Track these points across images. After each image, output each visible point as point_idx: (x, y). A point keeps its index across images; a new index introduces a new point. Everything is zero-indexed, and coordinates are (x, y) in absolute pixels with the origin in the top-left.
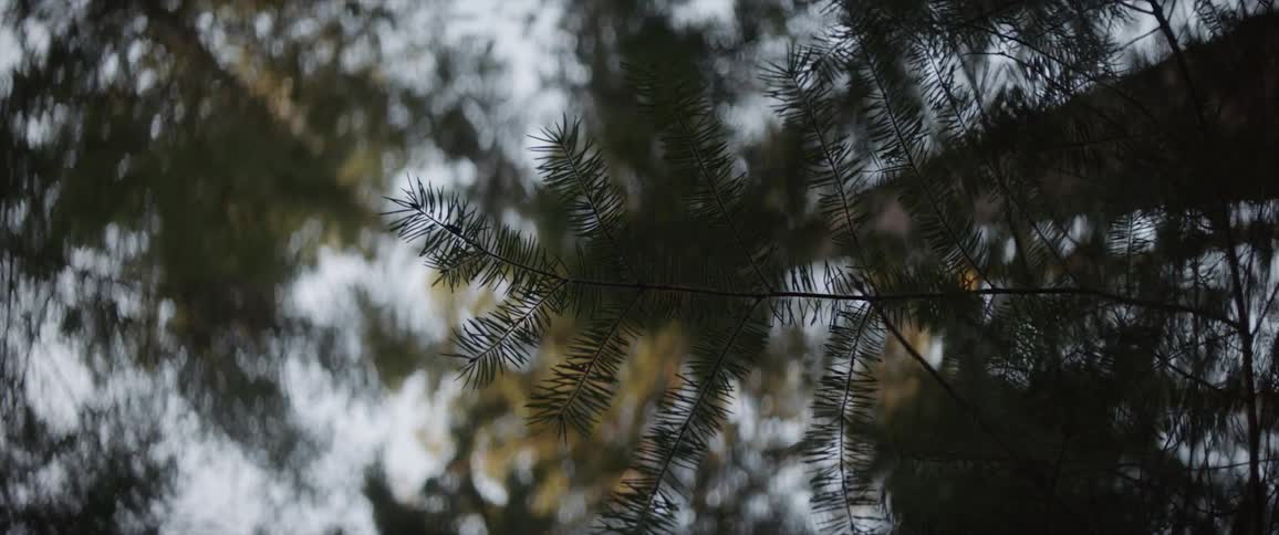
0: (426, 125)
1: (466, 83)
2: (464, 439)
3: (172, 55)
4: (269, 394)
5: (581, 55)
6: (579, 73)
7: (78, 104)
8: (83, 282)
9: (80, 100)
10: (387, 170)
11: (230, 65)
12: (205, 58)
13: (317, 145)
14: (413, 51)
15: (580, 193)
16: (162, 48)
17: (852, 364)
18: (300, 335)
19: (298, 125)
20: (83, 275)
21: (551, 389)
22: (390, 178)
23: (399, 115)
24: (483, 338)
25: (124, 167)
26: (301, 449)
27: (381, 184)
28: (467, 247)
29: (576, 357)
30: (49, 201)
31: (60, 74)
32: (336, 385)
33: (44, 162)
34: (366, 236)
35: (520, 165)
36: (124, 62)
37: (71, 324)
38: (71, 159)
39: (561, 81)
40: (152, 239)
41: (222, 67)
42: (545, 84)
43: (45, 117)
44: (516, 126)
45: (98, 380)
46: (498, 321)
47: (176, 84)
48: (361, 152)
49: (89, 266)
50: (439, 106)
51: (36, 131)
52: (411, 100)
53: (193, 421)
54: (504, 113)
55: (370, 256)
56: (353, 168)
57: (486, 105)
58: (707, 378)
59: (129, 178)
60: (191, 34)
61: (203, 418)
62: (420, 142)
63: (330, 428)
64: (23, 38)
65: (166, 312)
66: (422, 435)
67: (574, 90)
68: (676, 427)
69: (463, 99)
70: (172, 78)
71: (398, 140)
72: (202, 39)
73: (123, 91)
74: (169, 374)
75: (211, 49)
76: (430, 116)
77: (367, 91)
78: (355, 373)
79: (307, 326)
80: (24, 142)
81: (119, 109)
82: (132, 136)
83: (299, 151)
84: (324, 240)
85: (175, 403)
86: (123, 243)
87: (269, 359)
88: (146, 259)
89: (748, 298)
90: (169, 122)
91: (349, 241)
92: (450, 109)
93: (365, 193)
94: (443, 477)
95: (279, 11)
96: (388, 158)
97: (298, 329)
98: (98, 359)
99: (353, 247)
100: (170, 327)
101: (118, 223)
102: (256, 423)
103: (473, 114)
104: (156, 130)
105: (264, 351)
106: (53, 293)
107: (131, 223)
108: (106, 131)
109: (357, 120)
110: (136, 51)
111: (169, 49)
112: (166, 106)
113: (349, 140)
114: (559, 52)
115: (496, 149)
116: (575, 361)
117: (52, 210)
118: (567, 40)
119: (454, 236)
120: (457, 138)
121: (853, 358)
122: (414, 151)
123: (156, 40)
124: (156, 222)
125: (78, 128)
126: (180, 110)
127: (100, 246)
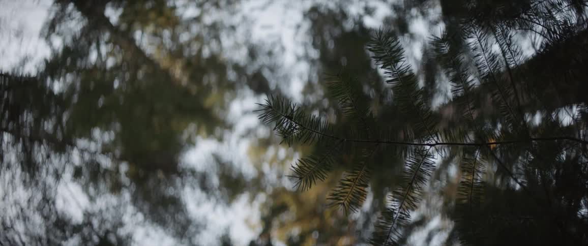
0: (244, 79)
1: (262, 60)
2: (267, 222)
3: (123, 50)
4: (176, 204)
5: (315, 45)
6: (314, 54)
7: (78, 74)
8: (82, 154)
9: (79, 72)
10: (227, 100)
11: (151, 55)
12: (139, 52)
13: (194, 89)
14: (237, 46)
15: (348, 99)
16: (118, 47)
17: (473, 175)
18: (190, 176)
19: (185, 81)
20: (82, 151)
21: (339, 191)
22: (229, 105)
23: (232, 75)
24: (306, 168)
25: (101, 102)
26: (192, 229)
27: (224, 107)
28: (296, 126)
29: (350, 176)
30: (65, 118)
31: (69, 60)
32: (209, 198)
33: (62, 101)
34: (218, 131)
35: (289, 96)
36: (99, 55)
37: (77, 173)
38: (75, 99)
39: (306, 57)
40: (117, 135)
41: (147, 56)
42: (299, 59)
43: (61, 79)
44: (287, 78)
45: (92, 199)
46: (312, 160)
47: (125, 63)
48: (215, 92)
49: (86, 147)
50: (251, 71)
51: (58, 87)
52: (237, 68)
53: (140, 217)
54: (281, 73)
55: (221, 140)
56: (211, 100)
57: (272, 69)
58: (409, 183)
59: (104, 107)
60: (132, 41)
61: (145, 215)
62: (242, 87)
63: (205, 218)
64: (51, 44)
65: (124, 167)
66: (247, 221)
67: (312, 62)
68: (397, 207)
69: (262, 67)
70: (123, 60)
71: (231, 87)
72: (137, 43)
73: (100, 68)
74: (127, 196)
75: (142, 48)
76: (246, 75)
77: (216, 64)
78: (217, 193)
79: (193, 172)
80: (51, 92)
81: (98, 76)
82: (105, 88)
83: (186, 92)
84: (198, 133)
85: (130, 209)
86: (101, 136)
87: (175, 188)
88: (114, 143)
89: (426, 146)
90: (122, 80)
91: (210, 133)
92: (255, 72)
93: (217, 111)
94: (258, 240)
95: (174, 29)
96: (227, 95)
97: (189, 173)
98: (92, 190)
99: (212, 136)
100: (127, 174)
101: (99, 127)
102: (170, 217)
103: (266, 74)
104: (116, 84)
105: (173, 184)
106: (68, 161)
107: (106, 128)
108: (92, 85)
109: (211, 78)
110: (104, 49)
111: (121, 47)
112: (121, 74)
113: (209, 88)
114: (305, 45)
115: (278, 89)
116: (349, 178)
117: (67, 122)
118: (309, 40)
119: (289, 121)
120: (259, 84)
121: (474, 173)
122: (239, 91)
123: (115, 44)
124: (118, 126)
125: (78, 84)
126: (127, 76)
127: (91, 138)
